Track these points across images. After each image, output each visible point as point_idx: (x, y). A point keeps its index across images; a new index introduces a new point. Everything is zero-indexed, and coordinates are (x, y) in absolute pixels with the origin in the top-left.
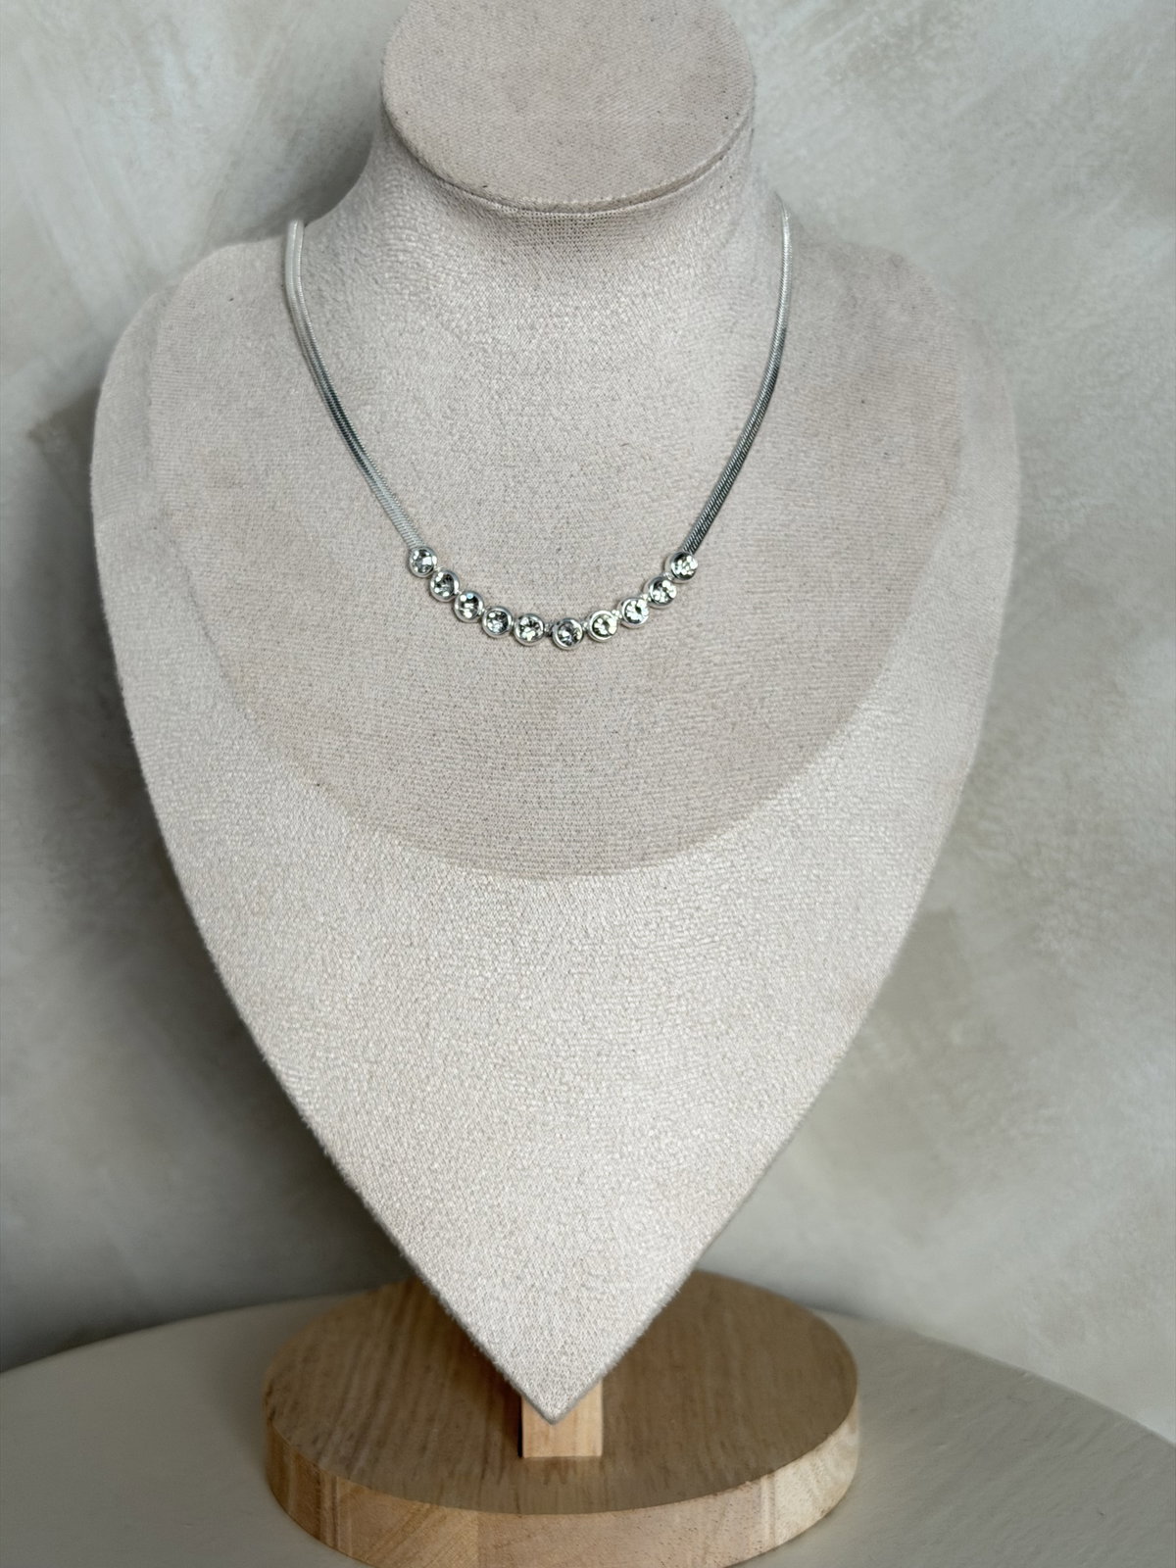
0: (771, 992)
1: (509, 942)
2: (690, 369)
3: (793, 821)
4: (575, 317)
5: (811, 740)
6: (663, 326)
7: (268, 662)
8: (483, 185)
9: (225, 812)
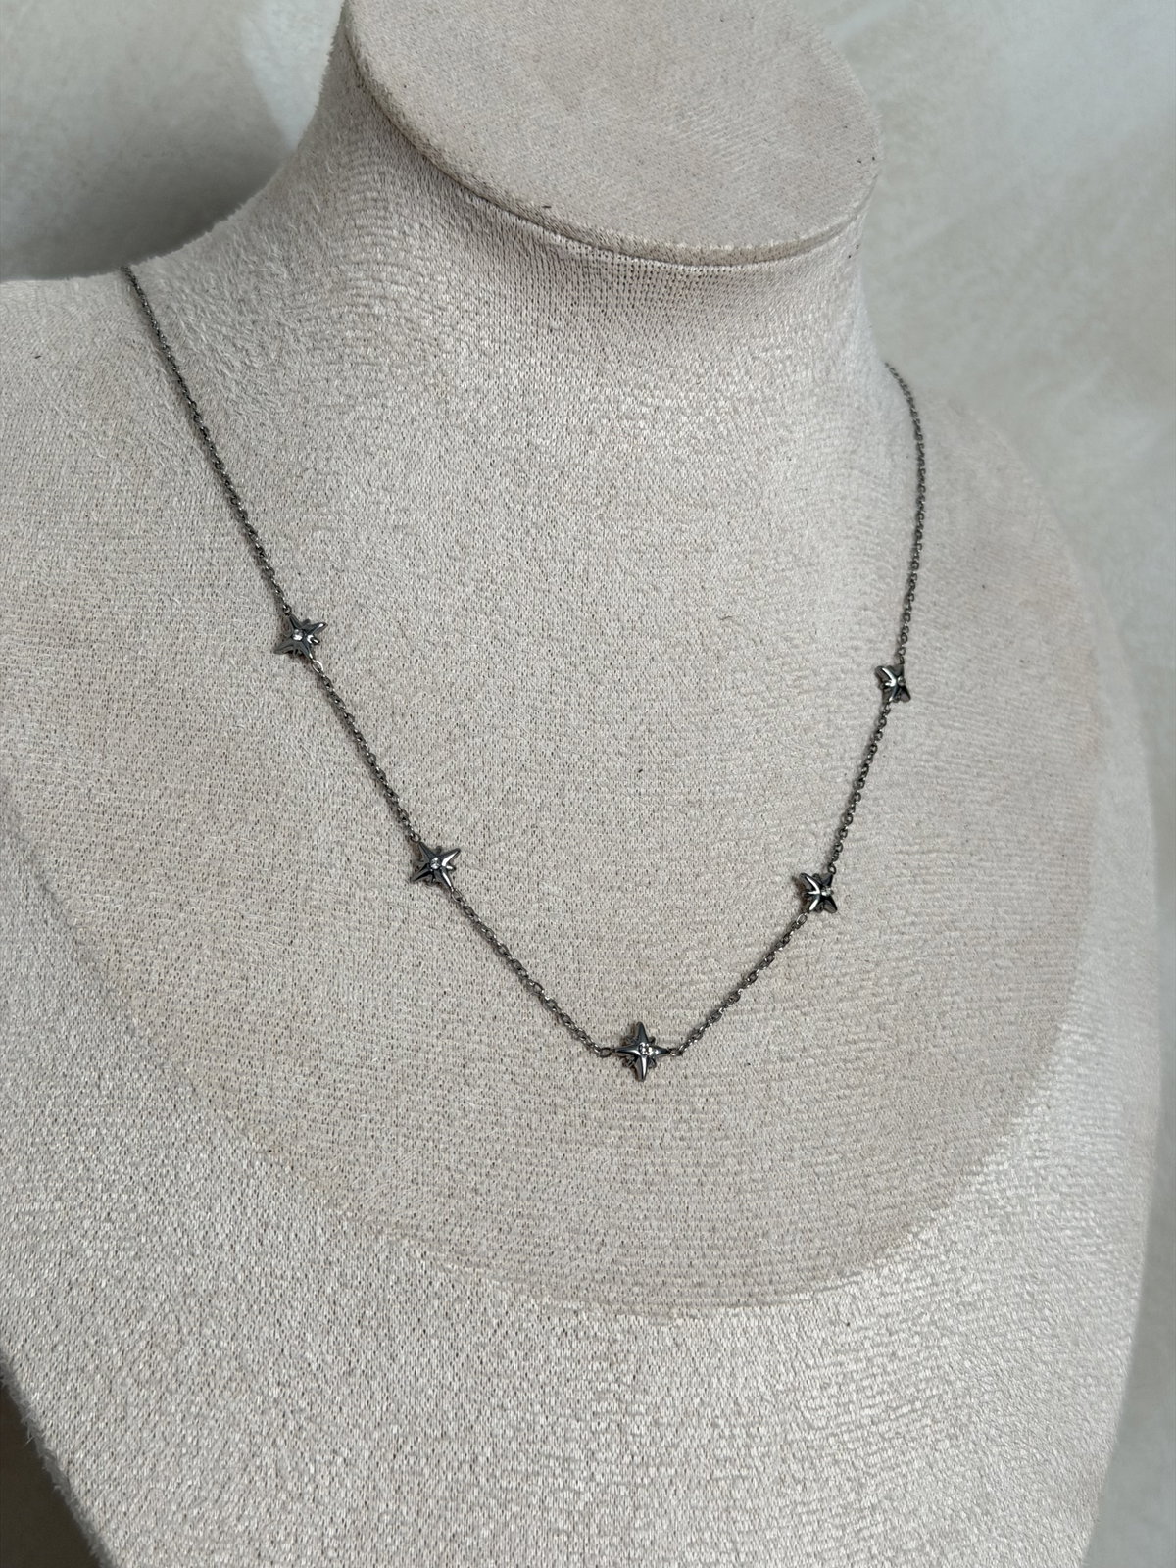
0: (989, 1488)
1: (614, 1426)
2: (807, 515)
3: (1003, 1208)
4: (655, 421)
5: (1012, 1079)
6: (773, 448)
7: (165, 938)
8: (543, 204)
9: (82, 1198)
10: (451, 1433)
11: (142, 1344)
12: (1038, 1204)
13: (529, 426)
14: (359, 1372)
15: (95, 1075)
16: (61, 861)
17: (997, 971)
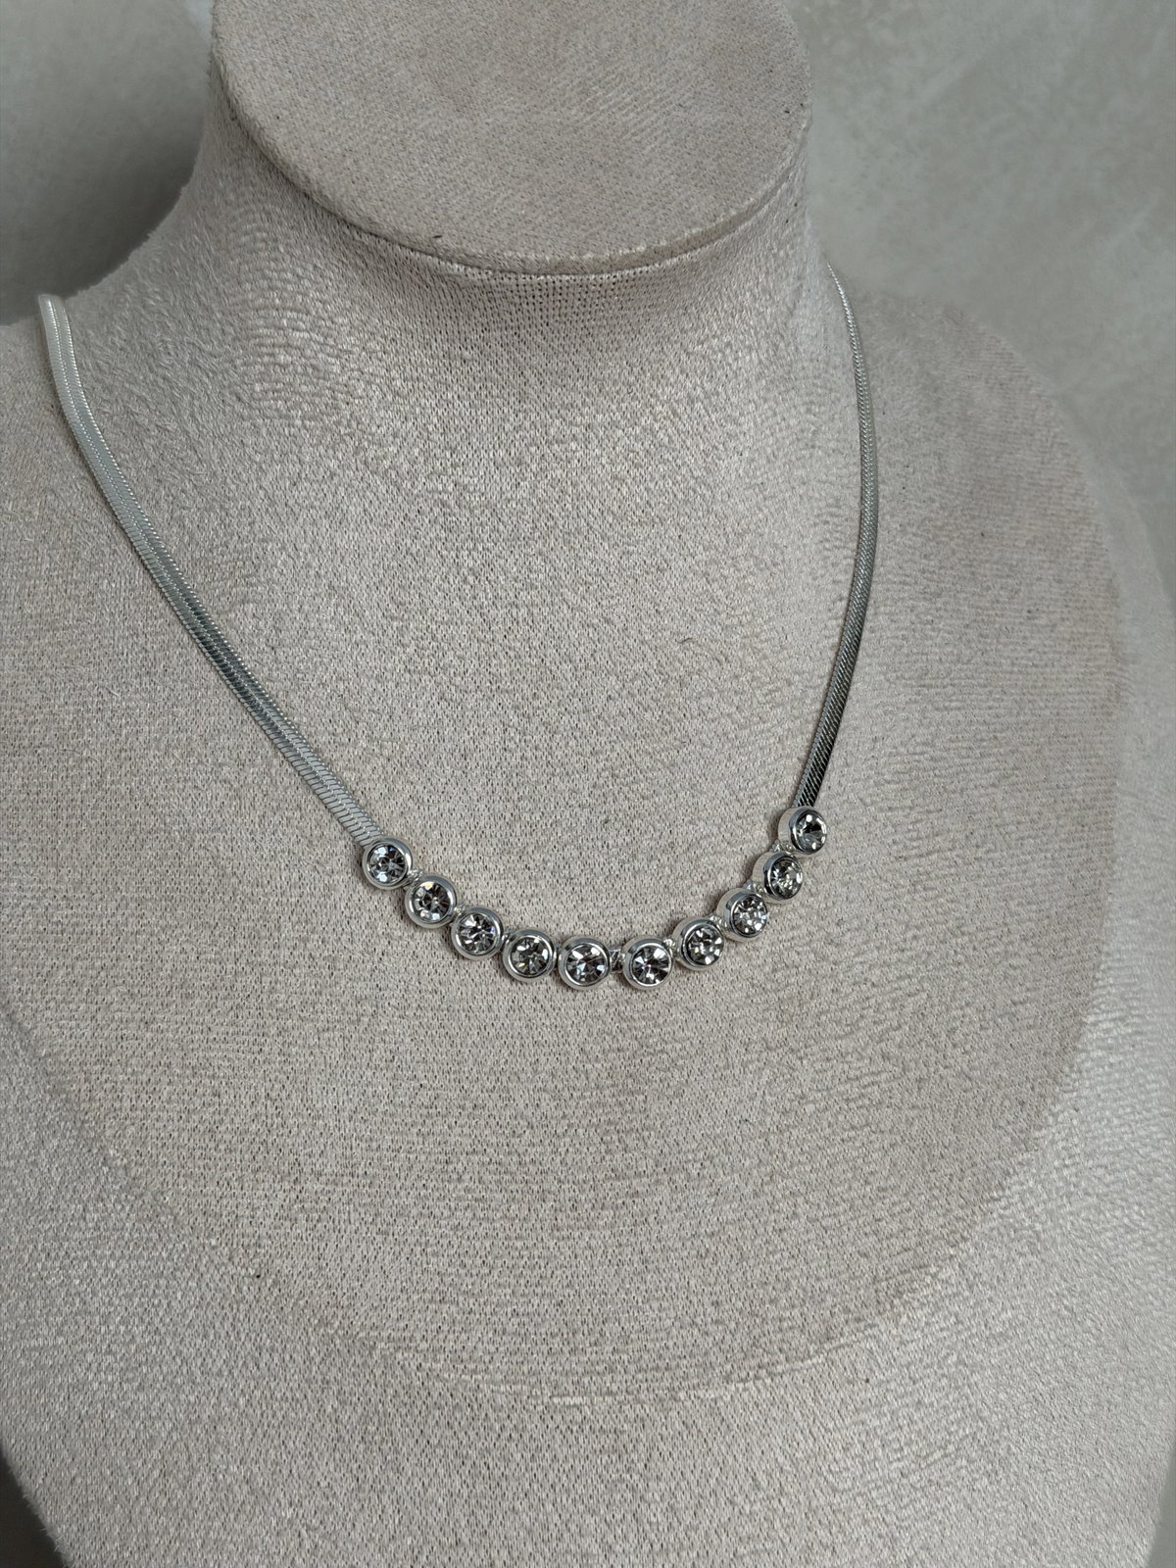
0: (1035, 1517)
1: (629, 1517)
2: (766, 511)
3: (1031, 1227)
4: (587, 440)
5: (1033, 1089)
6: (721, 447)
7: (133, 1061)
8: (433, 234)
9: (82, 1330)
10: (466, 1540)
11: (156, 1473)
12: (1071, 1214)
13: (454, 466)
14: (367, 1487)
15: (80, 1207)
16: (24, 988)
17: (1012, 972)
